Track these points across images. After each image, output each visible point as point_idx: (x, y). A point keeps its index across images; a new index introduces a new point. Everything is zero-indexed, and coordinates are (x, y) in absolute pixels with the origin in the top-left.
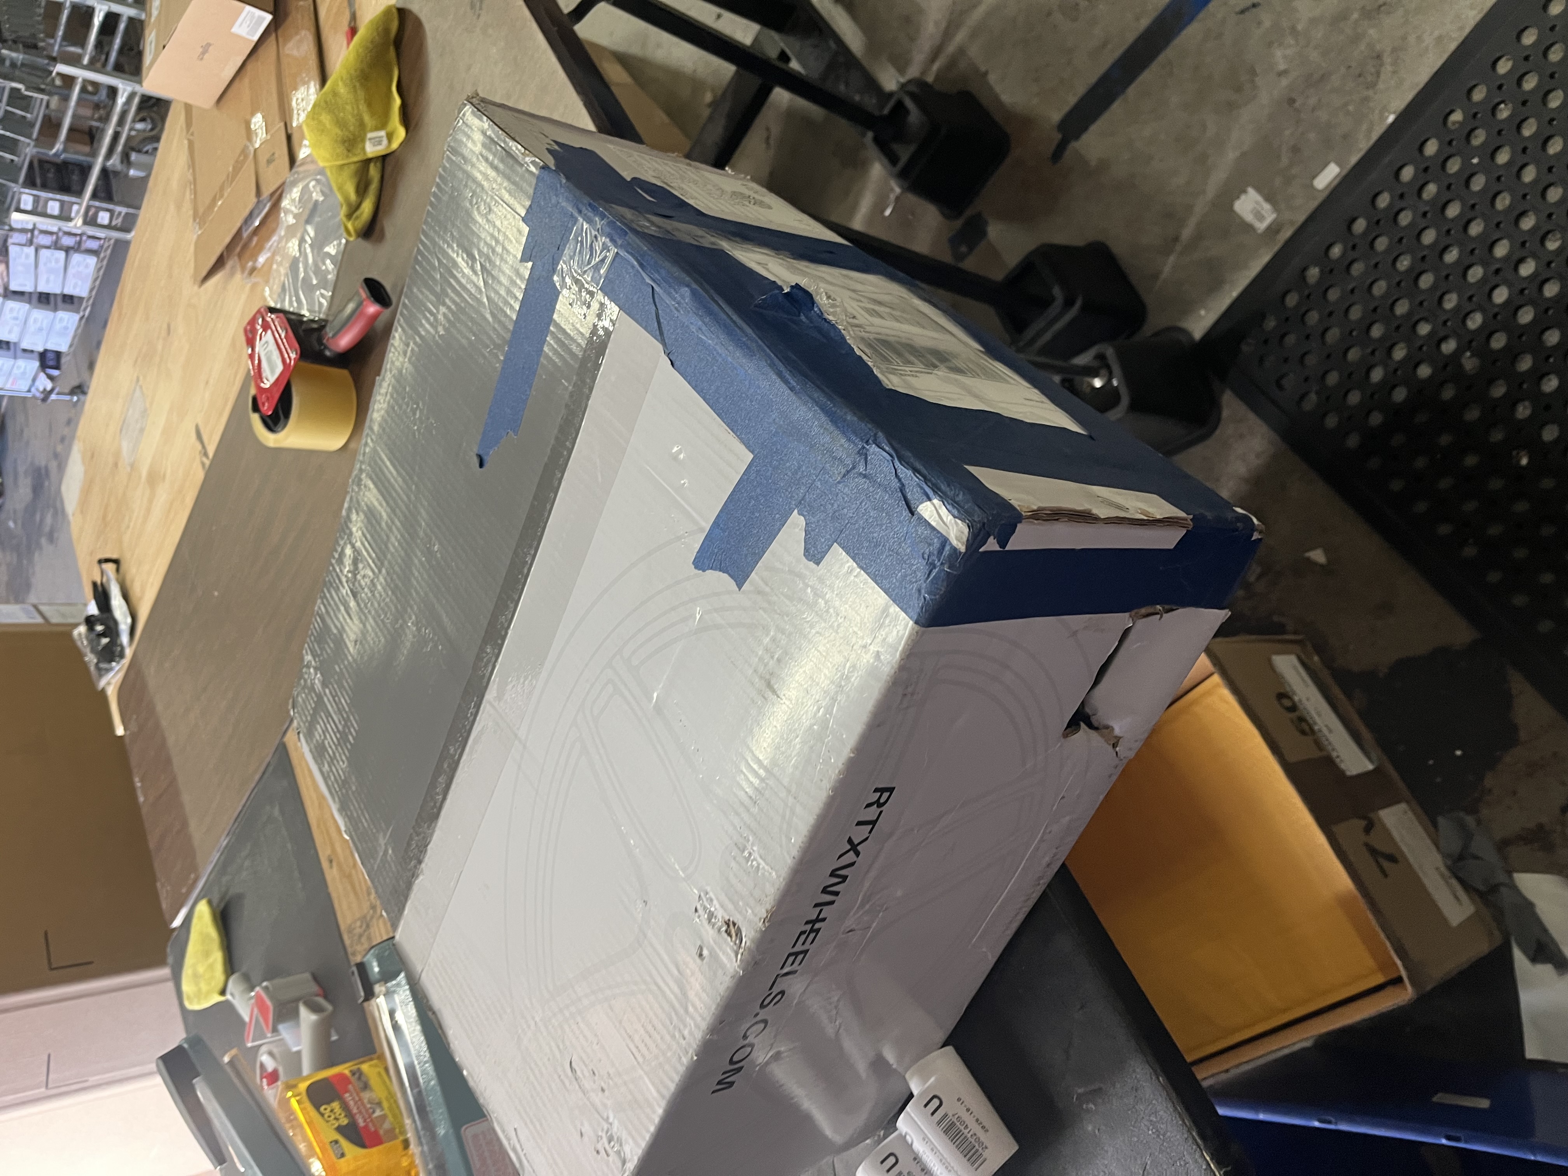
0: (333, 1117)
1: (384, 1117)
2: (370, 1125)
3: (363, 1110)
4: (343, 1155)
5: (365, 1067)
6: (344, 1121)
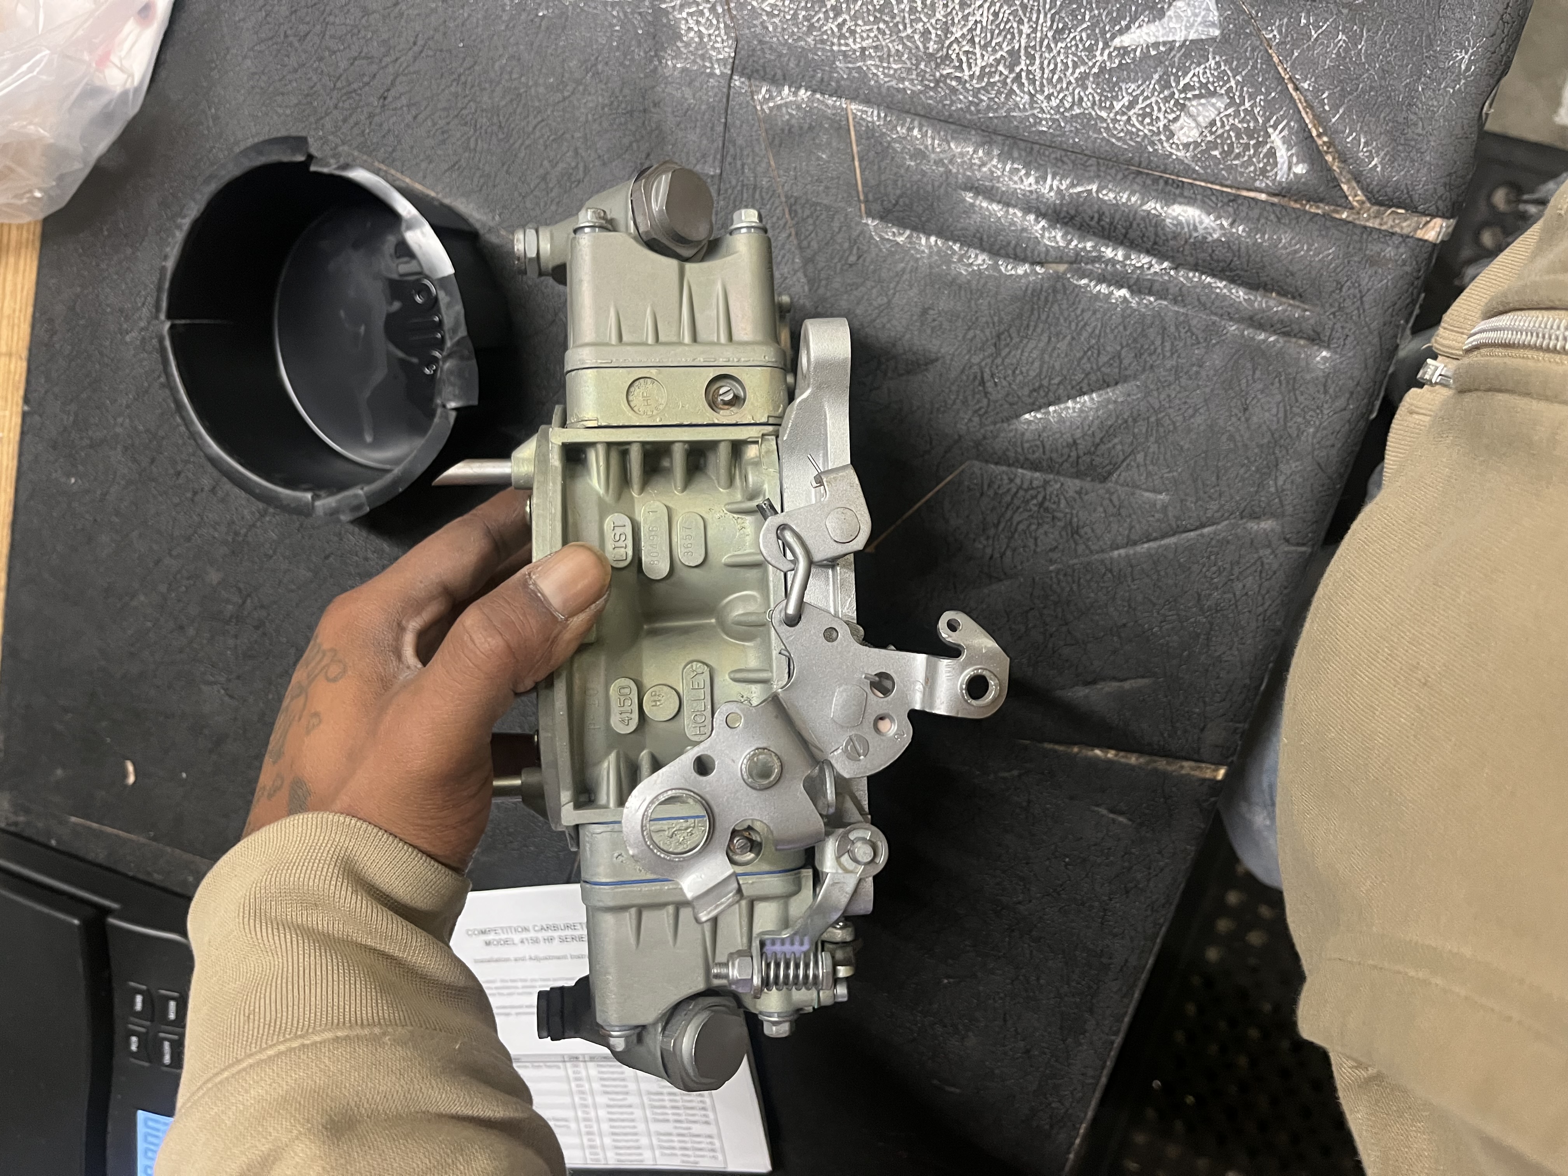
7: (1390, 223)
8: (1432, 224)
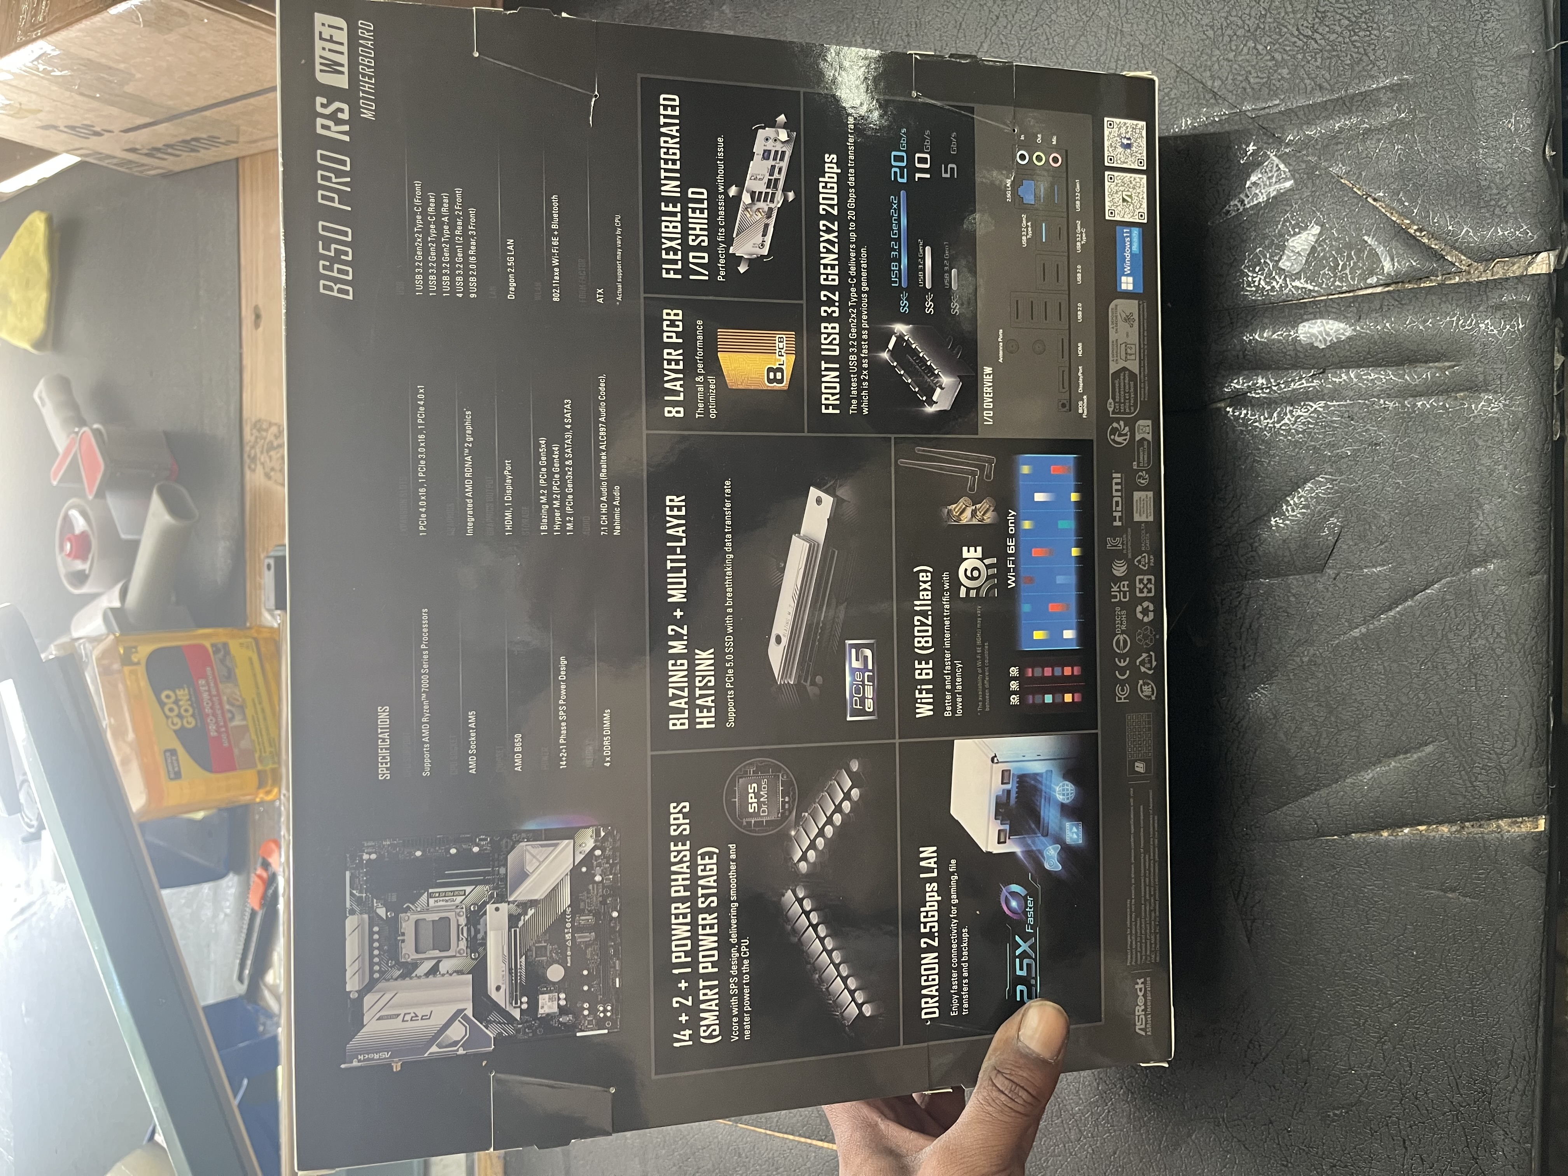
0: (176, 712)
1: (245, 728)
2: (224, 736)
3: (219, 712)
4: (178, 775)
5: (234, 646)
6: (190, 723)
7: (1500, 272)
8: (1539, 259)
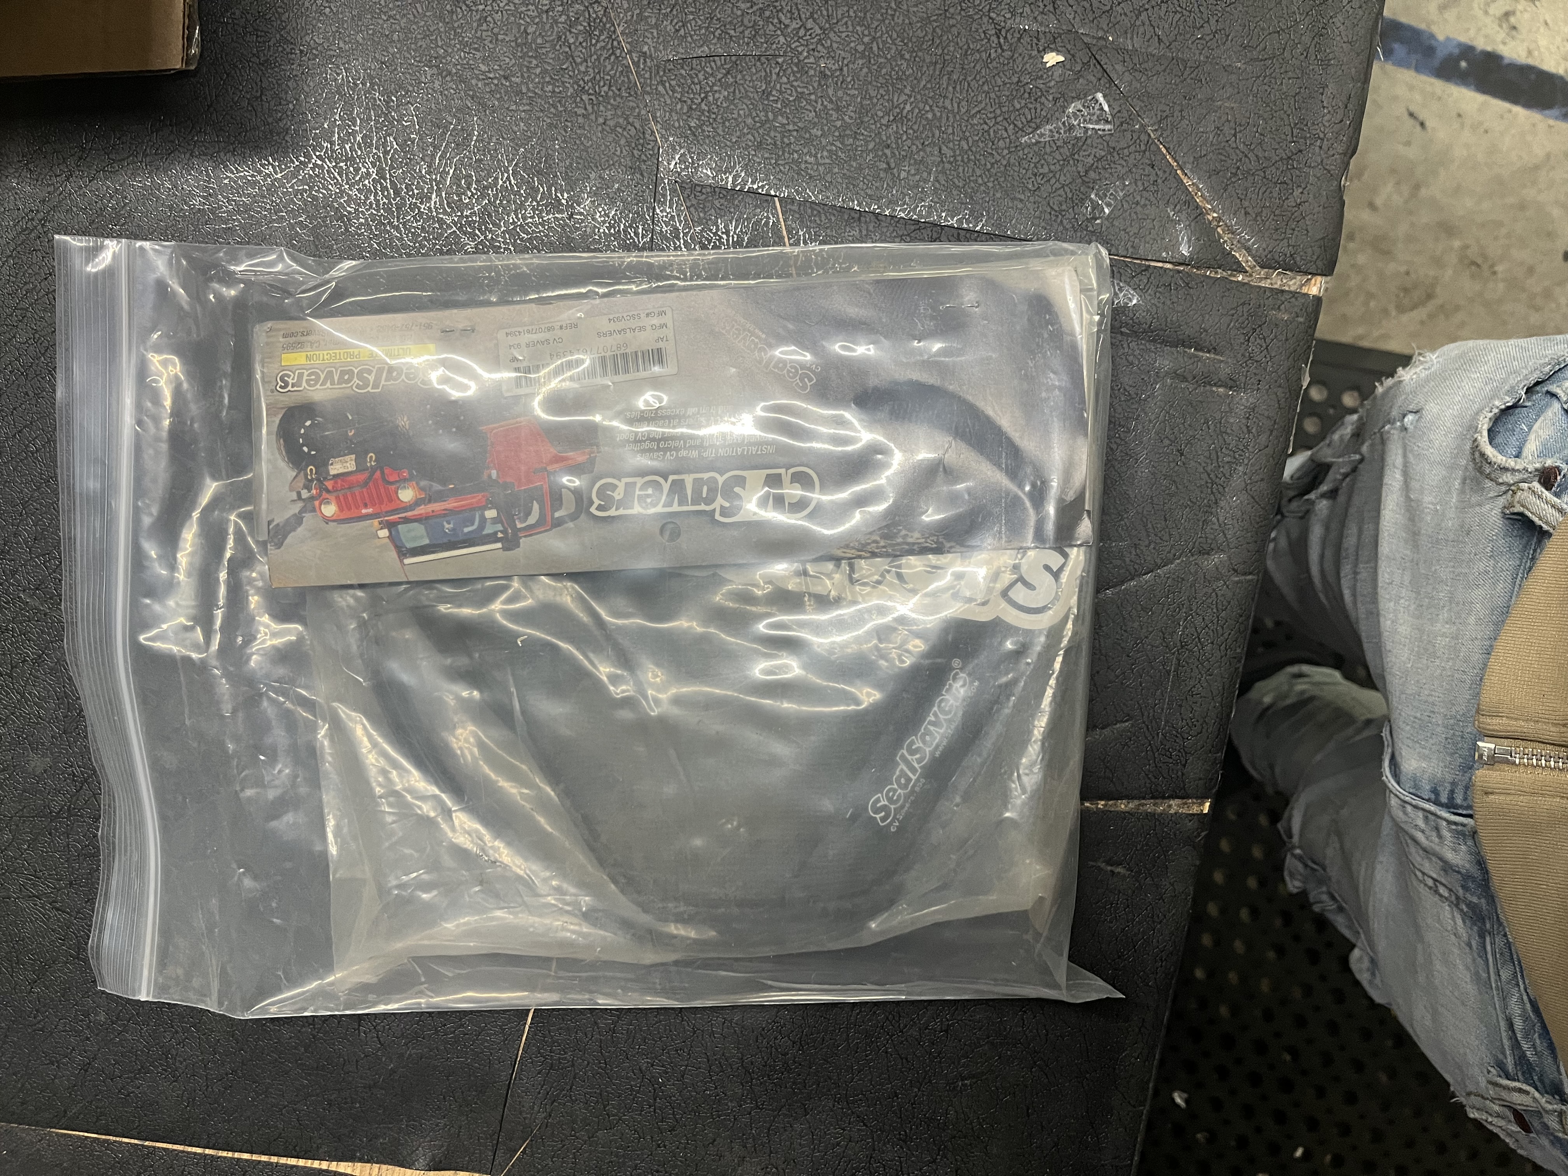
7: (1279, 283)
8: (1313, 281)
